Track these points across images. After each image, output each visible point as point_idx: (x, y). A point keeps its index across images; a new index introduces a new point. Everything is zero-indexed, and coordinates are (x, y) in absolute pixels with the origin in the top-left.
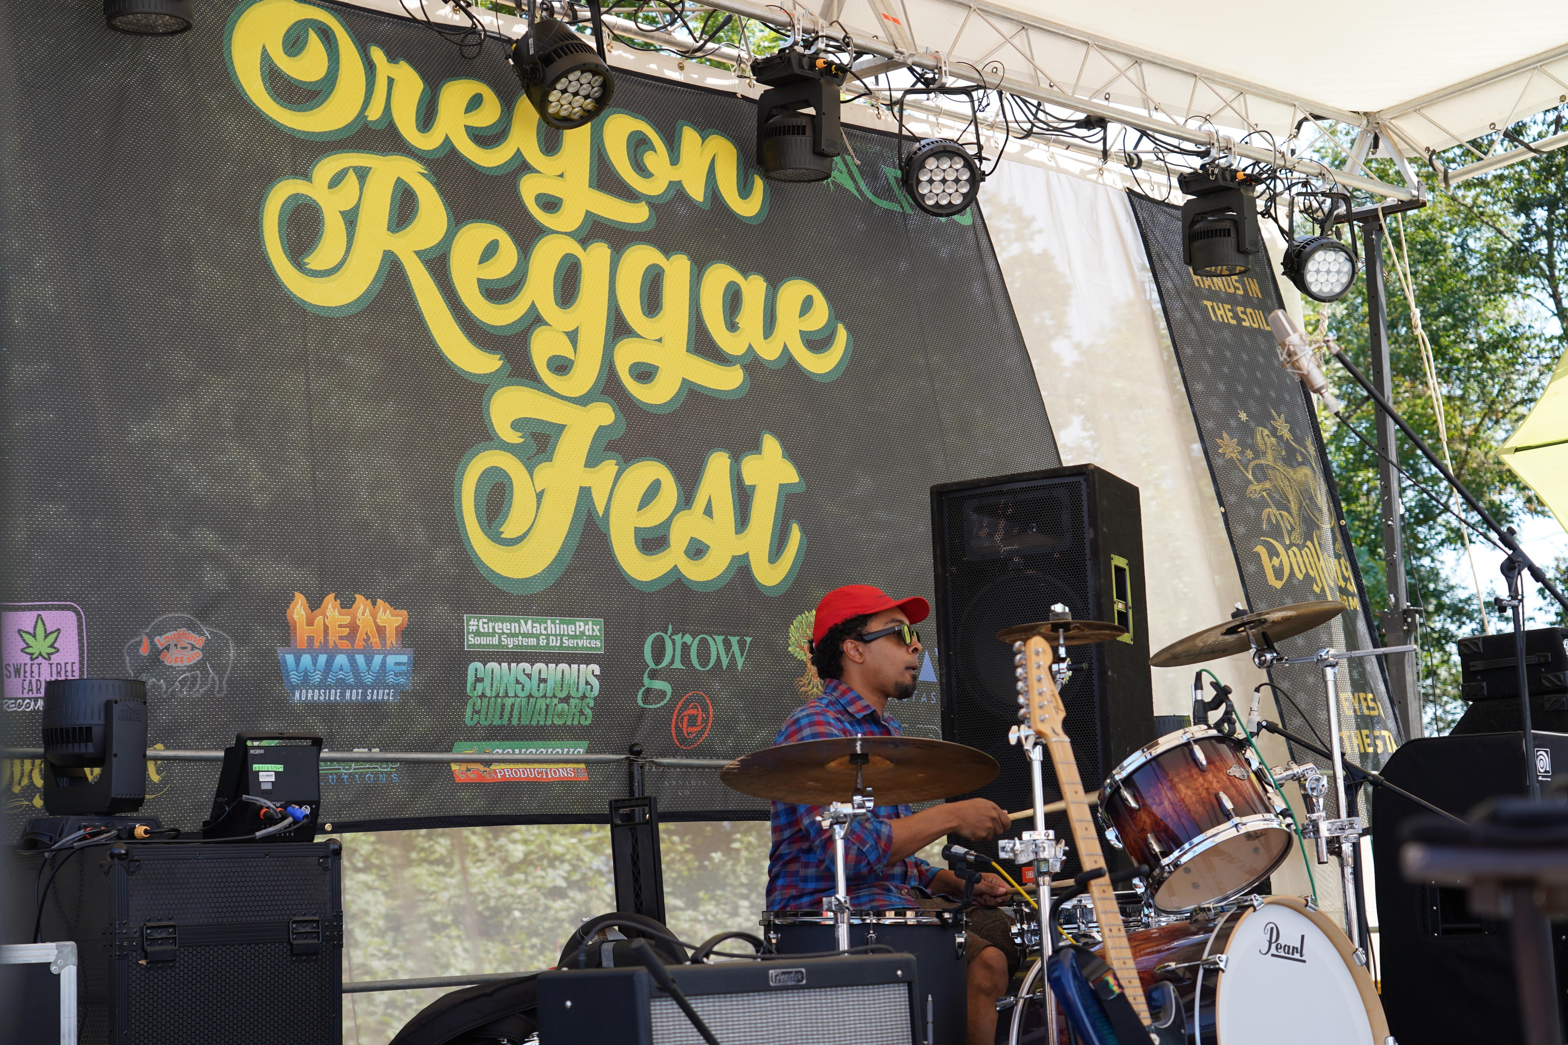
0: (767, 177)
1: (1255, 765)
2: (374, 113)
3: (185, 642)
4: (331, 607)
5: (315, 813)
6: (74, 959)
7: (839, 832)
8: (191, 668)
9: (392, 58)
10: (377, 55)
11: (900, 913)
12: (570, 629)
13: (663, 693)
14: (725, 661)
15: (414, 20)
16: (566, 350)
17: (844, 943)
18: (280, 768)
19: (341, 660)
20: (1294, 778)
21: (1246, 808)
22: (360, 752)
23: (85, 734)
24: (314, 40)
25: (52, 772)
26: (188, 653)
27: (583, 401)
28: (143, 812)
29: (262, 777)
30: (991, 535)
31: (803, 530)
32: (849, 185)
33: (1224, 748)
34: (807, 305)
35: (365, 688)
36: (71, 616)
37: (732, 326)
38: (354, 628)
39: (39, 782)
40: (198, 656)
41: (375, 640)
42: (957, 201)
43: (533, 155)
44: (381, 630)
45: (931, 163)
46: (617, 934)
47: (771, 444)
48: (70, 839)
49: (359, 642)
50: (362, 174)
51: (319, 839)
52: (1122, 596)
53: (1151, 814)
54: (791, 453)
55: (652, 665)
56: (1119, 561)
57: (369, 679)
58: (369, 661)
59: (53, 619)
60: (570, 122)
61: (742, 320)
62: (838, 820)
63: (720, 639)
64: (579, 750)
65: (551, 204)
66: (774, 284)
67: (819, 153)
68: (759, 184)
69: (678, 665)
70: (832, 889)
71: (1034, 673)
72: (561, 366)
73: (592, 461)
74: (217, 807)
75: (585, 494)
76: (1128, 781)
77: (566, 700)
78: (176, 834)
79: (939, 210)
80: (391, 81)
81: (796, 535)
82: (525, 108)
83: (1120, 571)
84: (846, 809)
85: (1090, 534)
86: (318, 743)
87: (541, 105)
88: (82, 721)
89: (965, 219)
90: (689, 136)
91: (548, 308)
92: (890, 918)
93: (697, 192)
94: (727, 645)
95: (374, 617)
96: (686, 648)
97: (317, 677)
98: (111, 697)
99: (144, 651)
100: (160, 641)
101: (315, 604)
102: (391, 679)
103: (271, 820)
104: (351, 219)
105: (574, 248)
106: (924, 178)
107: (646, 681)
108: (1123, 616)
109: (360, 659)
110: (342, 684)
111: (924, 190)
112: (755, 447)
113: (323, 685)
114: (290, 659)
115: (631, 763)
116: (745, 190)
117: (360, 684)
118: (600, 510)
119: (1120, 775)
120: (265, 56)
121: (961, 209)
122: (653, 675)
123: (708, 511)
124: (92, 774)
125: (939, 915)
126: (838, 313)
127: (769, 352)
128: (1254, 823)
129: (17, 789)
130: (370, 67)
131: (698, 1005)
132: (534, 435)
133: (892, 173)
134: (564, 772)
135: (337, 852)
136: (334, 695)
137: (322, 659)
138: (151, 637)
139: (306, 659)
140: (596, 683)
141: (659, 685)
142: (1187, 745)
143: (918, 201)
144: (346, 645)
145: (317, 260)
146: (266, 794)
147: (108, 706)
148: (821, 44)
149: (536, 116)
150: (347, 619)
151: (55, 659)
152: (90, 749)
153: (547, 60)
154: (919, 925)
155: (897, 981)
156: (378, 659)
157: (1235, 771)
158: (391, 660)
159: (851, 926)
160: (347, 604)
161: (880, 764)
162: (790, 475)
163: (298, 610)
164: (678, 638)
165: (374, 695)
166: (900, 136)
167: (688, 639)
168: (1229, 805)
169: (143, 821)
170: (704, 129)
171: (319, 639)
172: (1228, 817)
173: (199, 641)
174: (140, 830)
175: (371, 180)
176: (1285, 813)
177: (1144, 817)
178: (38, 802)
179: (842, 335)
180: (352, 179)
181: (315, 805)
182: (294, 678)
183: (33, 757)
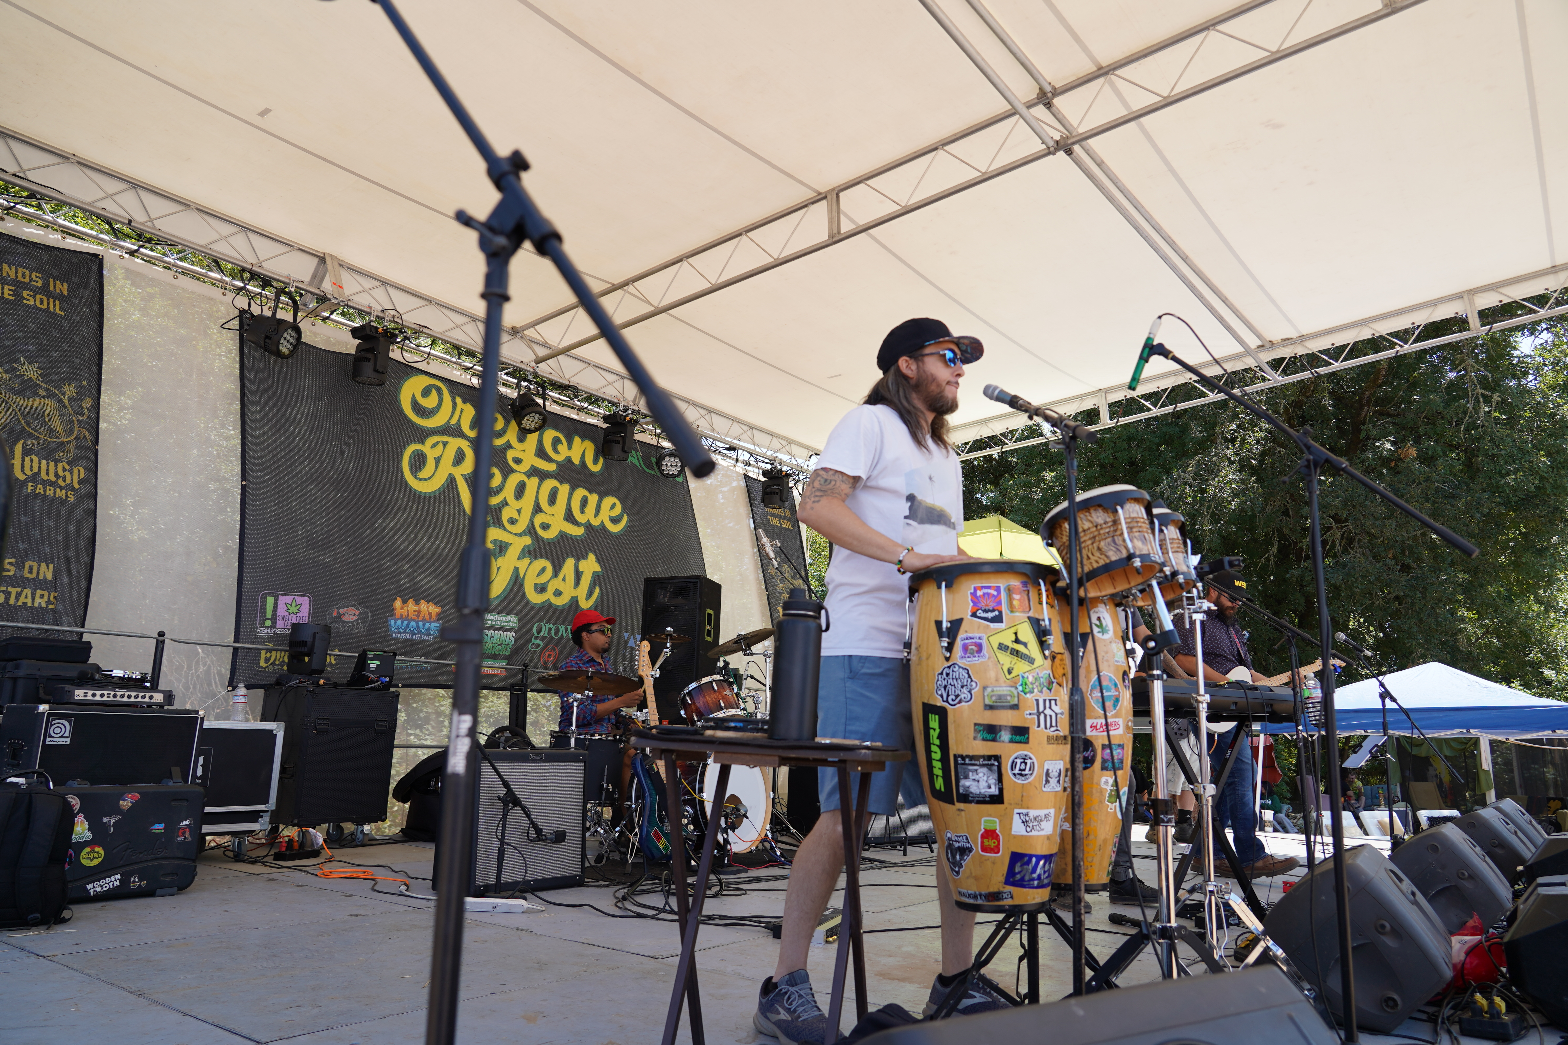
0: (604, 458)
1: (736, 691)
2: (453, 422)
3: (352, 612)
4: (411, 604)
5: (391, 681)
6: (283, 729)
7: (575, 704)
8: (352, 622)
9: (464, 401)
10: (458, 400)
11: (600, 735)
12: (505, 619)
13: (539, 645)
14: (565, 635)
15: (474, 387)
16: (516, 516)
17: (573, 745)
18: (379, 663)
19: (413, 623)
20: (750, 696)
21: (729, 706)
22: (416, 658)
23: (305, 644)
24: (434, 393)
25: (291, 657)
26: (352, 617)
27: (520, 535)
28: (323, 675)
29: (371, 666)
30: (664, 598)
31: (600, 589)
32: (637, 463)
33: (725, 684)
34: (613, 506)
35: (421, 634)
36: (307, 599)
37: (582, 512)
38: (419, 612)
39: (286, 660)
40: (356, 618)
41: (427, 617)
42: (676, 473)
43: (514, 442)
44: (430, 614)
45: (667, 459)
46: (507, 733)
47: (591, 557)
48: (294, 683)
49: (421, 618)
50: (445, 444)
51: (392, 690)
52: (710, 624)
53: (696, 706)
54: (599, 560)
55: (536, 634)
56: (711, 612)
57: (423, 631)
58: (424, 626)
59: (299, 599)
60: (531, 431)
61: (587, 510)
62: (575, 700)
63: (563, 627)
64: (503, 664)
65: (518, 461)
66: (601, 498)
67: (624, 451)
68: (601, 460)
69: (546, 635)
70: (571, 725)
71: (642, 654)
72: (513, 522)
73: (520, 557)
74: (353, 675)
75: (516, 569)
76: (689, 693)
77: (501, 645)
78: (335, 684)
79: (669, 476)
80: (462, 410)
81: (597, 590)
82: (513, 424)
83: (710, 615)
84: (579, 696)
85: (699, 601)
86: (395, 654)
87: (519, 424)
88: (304, 639)
89: (680, 480)
90: (577, 440)
91: (511, 499)
92: (596, 737)
93: (576, 461)
94: (566, 629)
95: (428, 608)
96: (550, 629)
97: (402, 630)
98: (316, 631)
99: (335, 614)
100: (341, 611)
101: (405, 602)
102: (432, 632)
103: (372, 682)
104: (438, 460)
105: (525, 478)
106: (664, 463)
107: (533, 640)
108: (709, 632)
109: (421, 624)
110: (412, 633)
111: (664, 468)
112: (585, 557)
113: (404, 632)
114: (393, 622)
115: (523, 670)
116: (595, 462)
117: (419, 633)
118: (522, 576)
119: (686, 691)
120: (414, 397)
121: (678, 476)
122: (536, 638)
123: (564, 579)
124: (307, 659)
125: (614, 737)
126: (625, 510)
127: (596, 522)
128: (732, 712)
129: (277, 662)
130: (455, 405)
131: (498, 765)
132: (499, 546)
133: (654, 460)
134: (496, 671)
135: (398, 696)
136: (409, 636)
137: (405, 623)
138: (338, 609)
139: (399, 622)
140: (513, 640)
141: (538, 642)
142: (711, 682)
143: (661, 471)
144: (415, 618)
145: (423, 474)
146: (372, 672)
147: (315, 634)
148: (630, 412)
149: (517, 428)
150: (417, 609)
151: (299, 615)
152: (306, 650)
153: (523, 408)
154: (607, 740)
155: (580, 761)
156: (427, 625)
157: (728, 693)
158: (433, 625)
159: (576, 739)
160: (417, 603)
161: (597, 680)
162: (598, 568)
163: (398, 603)
164: (547, 625)
165: (424, 638)
166: (657, 446)
167: (551, 626)
168: (723, 705)
169: (323, 678)
170: (583, 438)
171: (405, 614)
172: (722, 709)
173: (357, 612)
174: (321, 682)
175: (448, 446)
176: (744, 709)
177: (693, 707)
178: (285, 668)
179: (625, 518)
180: (441, 446)
181: (391, 677)
182: (393, 629)
183: (285, 651)
